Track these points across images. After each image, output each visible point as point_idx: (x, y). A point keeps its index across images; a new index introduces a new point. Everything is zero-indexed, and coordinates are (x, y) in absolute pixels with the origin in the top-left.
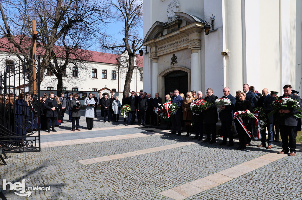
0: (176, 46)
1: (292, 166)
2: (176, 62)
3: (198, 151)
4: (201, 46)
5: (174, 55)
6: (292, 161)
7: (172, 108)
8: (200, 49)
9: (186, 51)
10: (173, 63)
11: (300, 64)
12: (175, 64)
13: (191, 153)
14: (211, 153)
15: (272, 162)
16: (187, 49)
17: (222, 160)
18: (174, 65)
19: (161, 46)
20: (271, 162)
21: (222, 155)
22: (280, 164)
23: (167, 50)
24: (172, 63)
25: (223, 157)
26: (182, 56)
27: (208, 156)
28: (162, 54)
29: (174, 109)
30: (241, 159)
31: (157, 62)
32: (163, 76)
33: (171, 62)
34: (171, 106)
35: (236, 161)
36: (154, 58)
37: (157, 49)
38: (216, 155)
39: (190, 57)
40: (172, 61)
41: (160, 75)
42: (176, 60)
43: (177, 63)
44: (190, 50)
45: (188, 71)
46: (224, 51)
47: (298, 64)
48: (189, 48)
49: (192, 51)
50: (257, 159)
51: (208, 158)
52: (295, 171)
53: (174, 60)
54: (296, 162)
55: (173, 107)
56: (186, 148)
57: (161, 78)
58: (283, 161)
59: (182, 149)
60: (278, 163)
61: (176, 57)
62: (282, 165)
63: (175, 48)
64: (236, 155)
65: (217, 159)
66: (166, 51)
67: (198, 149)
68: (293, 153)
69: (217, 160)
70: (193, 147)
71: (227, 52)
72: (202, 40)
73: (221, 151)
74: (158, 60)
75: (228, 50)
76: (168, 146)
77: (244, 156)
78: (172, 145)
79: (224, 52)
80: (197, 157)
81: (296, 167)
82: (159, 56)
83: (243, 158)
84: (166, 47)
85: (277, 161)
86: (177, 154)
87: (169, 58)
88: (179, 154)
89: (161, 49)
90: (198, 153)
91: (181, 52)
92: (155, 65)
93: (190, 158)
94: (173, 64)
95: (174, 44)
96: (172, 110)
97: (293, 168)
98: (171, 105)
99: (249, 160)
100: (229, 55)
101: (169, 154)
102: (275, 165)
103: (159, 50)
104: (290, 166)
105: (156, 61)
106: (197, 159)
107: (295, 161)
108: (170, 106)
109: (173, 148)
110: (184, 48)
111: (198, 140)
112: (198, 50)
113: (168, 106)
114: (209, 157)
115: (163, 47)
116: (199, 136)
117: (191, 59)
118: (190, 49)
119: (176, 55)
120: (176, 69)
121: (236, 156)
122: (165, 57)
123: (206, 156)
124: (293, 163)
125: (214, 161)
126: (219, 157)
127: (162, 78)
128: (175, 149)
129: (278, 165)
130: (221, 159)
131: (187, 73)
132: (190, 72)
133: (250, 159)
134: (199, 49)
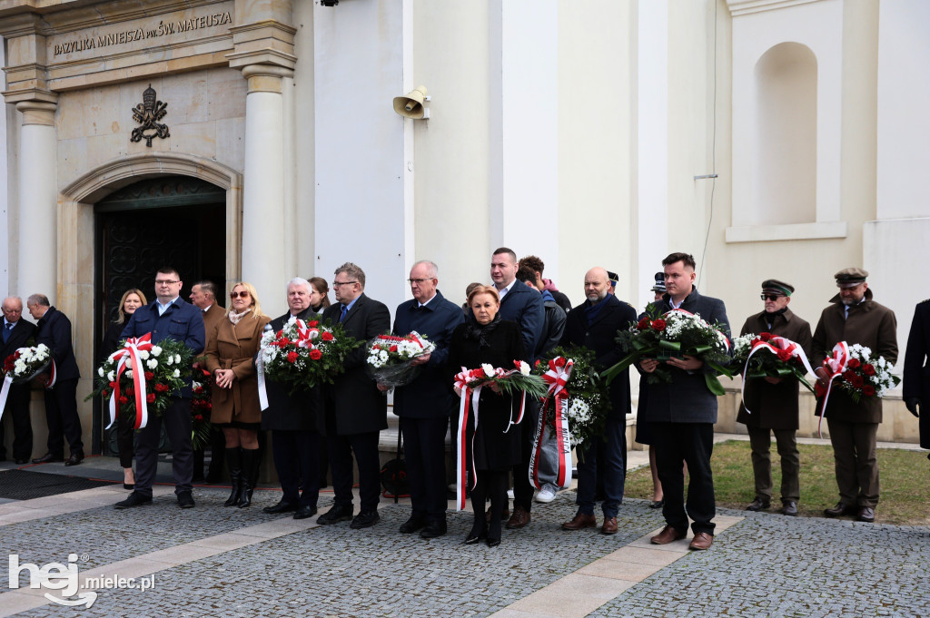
0: (164, 48)
1: (713, 594)
2: (163, 133)
3: (304, 569)
4: (294, 60)
5: (150, 94)
6: (705, 574)
7: (164, 368)
8: (292, 77)
9: (216, 78)
10: (146, 133)
11: (704, 177)
12: (156, 141)
13: (269, 583)
14: (364, 569)
15: (633, 584)
16: (223, 66)
17: (425, 595)
18: (149, 144)
19: (71, 38)
20: (628, 586)
21: (419, 575)
22: (664, 589)
23: (110, 65)
24: (137, 136)
25: (423, 583)
26: (195, 105)
27: (355, 584)
28: (82, 81)
29: (177, 373)
30: (508, 584)
31: (52, 124)
32: (83, 202)
33: (136, 130)
34: (161, 358)
35: (488, 593)
36: (32, 96)
37: (51, 51)
38: (393, 580)
39: (242, 113)
40: (137, 125)
41: (68, 192)
42: (162, 122)
43: (167, 135)
44: (238, 75)
45: (228, 179)
46: (407, 93)
47: (695, 178)
48: (232, 64)
49: (252, 80)
50: (570, 580)
51: (358, 593)
52: (725, 612)
53: (151, 119)
54: (720, 578)
55: (170, 360)
56: (237, 561)
57: (71, 209)
58: (674, 578)
59: (220, 569)
60: (656, 586)
61: (159, 103)
62: (675, 592)
63: (159, 56)
64: (478, 569)
65: (400, 594)
66: (101, 66)
67: (299, 558)
68: (705, 535)
69: (403, 601)
70: (275, 554)
71: (421, 101)
72: (303, 33)
73: (412, 558)
74: (54, 111)
75: (423, 89)
76: (137, 559)
77: (514, 572)
78: (159, 553)
79: (409, 100)
80: (303, 594)
81: (724, 596)
82: (59, 93)
83: (511, 579)
84: (102, 44)
85: (650, 581)
86: (200, 592)
87: (121, 110)
88: (210, 593)
89: (75, 56)
90: (304, 576)
91: (191, 81)
92: (35, 135)
93: (273, 602)
94: (144, 142)
95: (153, 34)
96: (169, 378)
97: (716, 603)
98: (157, 350)
99: (540, 585)
100: (427, 113)
101: (159, 597)
102: (649, 596)
103: (62, 58)
104: (705, 596)
105: (46, 116)
106: (307, 607)
107: (716, 573)
108: (151, 357)
109: (169, 567)
110: (209, 61)
111: (295, 518)
112: (281, 77)
113: (144, 362)
114: (363, 591)
115: (89, 45)
116: (300, 493)
117: (244, 122)
118: (240, 68)
119: (164, 92)
120: (162, 168)
121: (481, 576)
122: (96, 96)
123: (344, 588)
124: (713, 582)
125: (388, 607)
126: (410, 585)
127: (80, 213)
128: (180, 569)
129: (658, 597)
130: (417, 592)
131: (222, 192)
132: (240, 188)
133: (541, 581)
134: (288, 76)
